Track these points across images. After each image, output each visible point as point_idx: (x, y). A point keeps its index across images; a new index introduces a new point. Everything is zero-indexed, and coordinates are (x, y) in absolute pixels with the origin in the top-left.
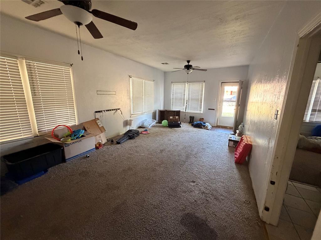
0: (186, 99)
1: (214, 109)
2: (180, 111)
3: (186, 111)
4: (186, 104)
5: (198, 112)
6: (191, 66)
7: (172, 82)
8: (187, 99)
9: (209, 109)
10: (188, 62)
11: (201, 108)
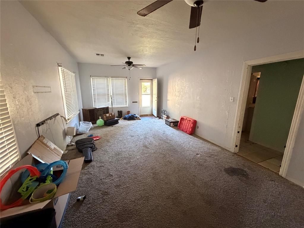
0: (110, 94)
1: (137, 102)
2: (108, 107)
3: (112, 106)
4: (112, 99)
5: (125, 106)
6: (132, 63)
7: (91, 76)
8: (112, 95)
9: (133, 102)
10: (129, 58)
11: (126, 102)
